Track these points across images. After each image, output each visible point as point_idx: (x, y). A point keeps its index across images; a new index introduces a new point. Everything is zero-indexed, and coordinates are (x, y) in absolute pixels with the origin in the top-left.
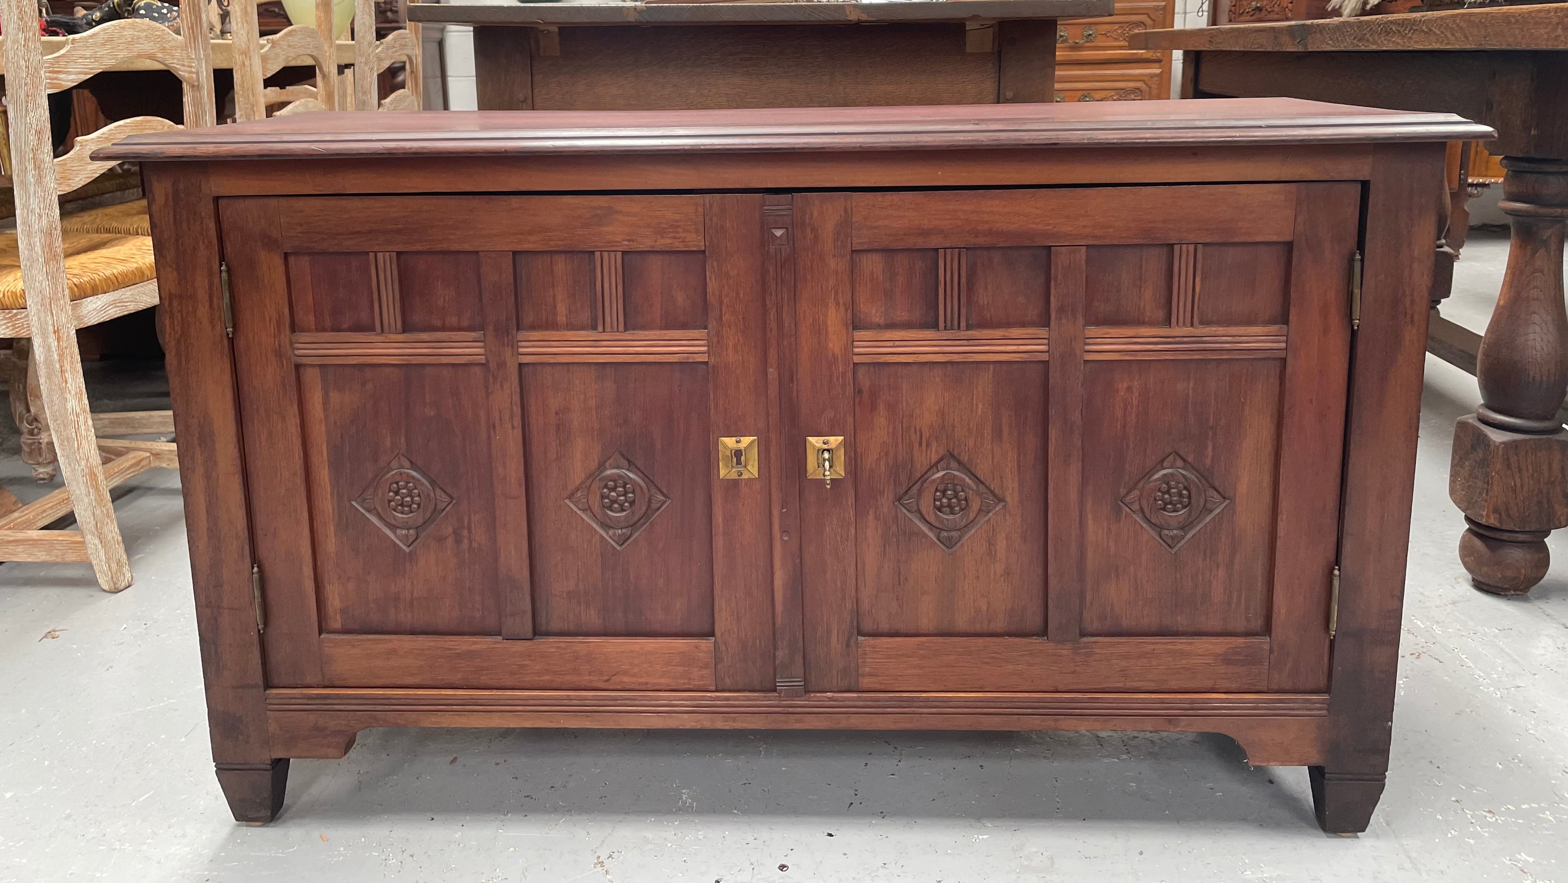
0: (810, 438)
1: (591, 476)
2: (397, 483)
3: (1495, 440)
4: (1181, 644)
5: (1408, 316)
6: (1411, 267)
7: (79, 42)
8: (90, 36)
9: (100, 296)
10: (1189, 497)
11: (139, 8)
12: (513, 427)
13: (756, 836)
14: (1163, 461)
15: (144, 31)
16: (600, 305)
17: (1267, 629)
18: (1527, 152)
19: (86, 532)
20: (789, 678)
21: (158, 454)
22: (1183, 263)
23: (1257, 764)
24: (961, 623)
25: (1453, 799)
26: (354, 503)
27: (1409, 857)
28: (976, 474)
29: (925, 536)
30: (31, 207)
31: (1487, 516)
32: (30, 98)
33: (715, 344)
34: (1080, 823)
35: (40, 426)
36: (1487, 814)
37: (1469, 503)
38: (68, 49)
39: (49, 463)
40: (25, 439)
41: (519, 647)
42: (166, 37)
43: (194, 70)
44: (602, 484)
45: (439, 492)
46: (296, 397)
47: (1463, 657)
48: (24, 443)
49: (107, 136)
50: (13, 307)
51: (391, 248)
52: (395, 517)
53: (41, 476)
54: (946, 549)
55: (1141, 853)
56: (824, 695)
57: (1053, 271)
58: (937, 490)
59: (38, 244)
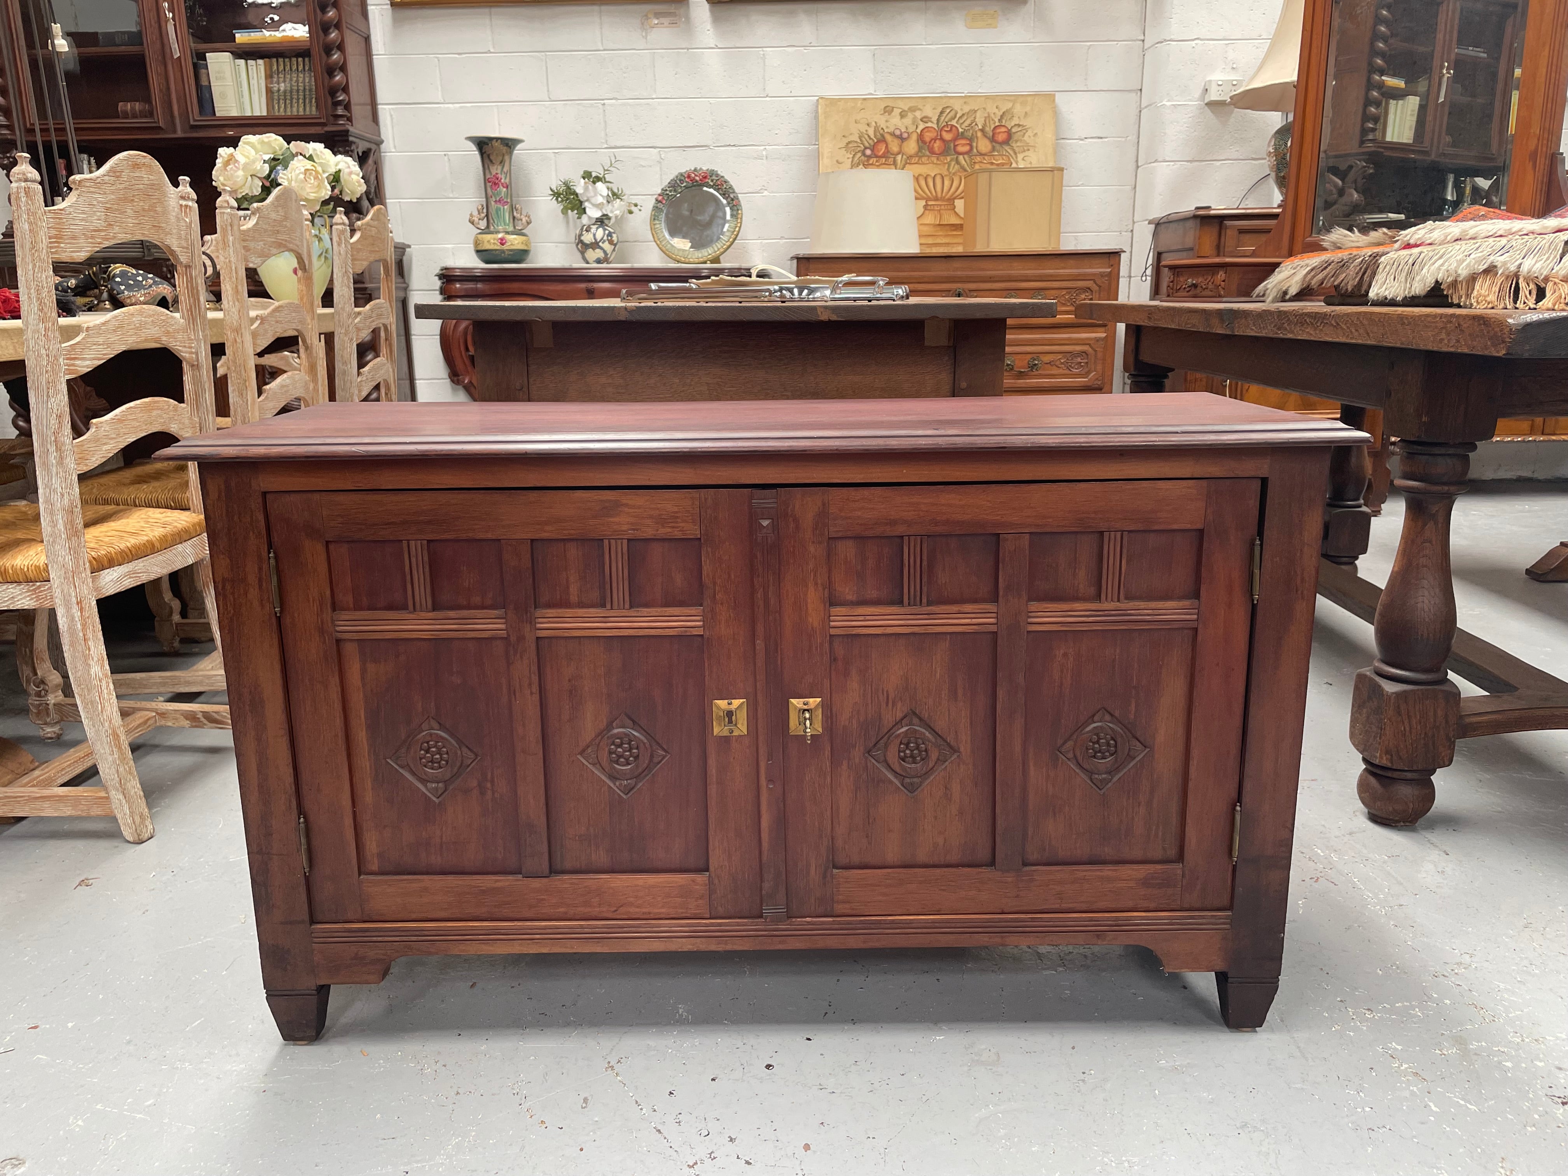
0: (792, 700)
1: (600, 734)
2: (428, 742)
3: (1387, 690)
4: (1107, 871)
5: (1299, 592)
6: (1301, 550)
7: (93, 330)
8: (103, 324)
9: (116, 568)
10: (1116, 746)
11: (115, 276)
12: (532, 693)
13: (745, 1041)
14: (1093, 716)
15: (151, 316)
16: (608, 586)
17: (1180, 857)
18: (1418, 437)
19: (110, 788)
20: (774, 906)
21: (164, 714)
22: (1111, 548)
23: (1171, 971)
24: (922, 856)
25: (1339, 999)
26: (389, 760)
27: (1299, 1047)
28: (935, 729)
29: (891, 782)
30: (53, 487)
31: (1381, 757)
32: (51, 384)
33: (709, 619)
34: (1023, 1025)
35: (47, 687)
36: (1367, 1012)
37: (1365, 745)
38: (83, 336)
39: (56, 723)
40: (33, 700)
41: (536, 883)
42: (170, 320)
43: (193, 350)
44: (610, 741)
45: (464, 749)
46: (337, 668)
47: (1356, 880)
48: (32, 704)
49: (119, 417)
50: (37, 580)
51: (423, 537)
52: (426, 773)
53: (49, 735)
54: (909, 794)
55: (1073, 1048)
56: (804, 920)
57: (1001, 555)
58: (901, 743)
59: (61, 521)
